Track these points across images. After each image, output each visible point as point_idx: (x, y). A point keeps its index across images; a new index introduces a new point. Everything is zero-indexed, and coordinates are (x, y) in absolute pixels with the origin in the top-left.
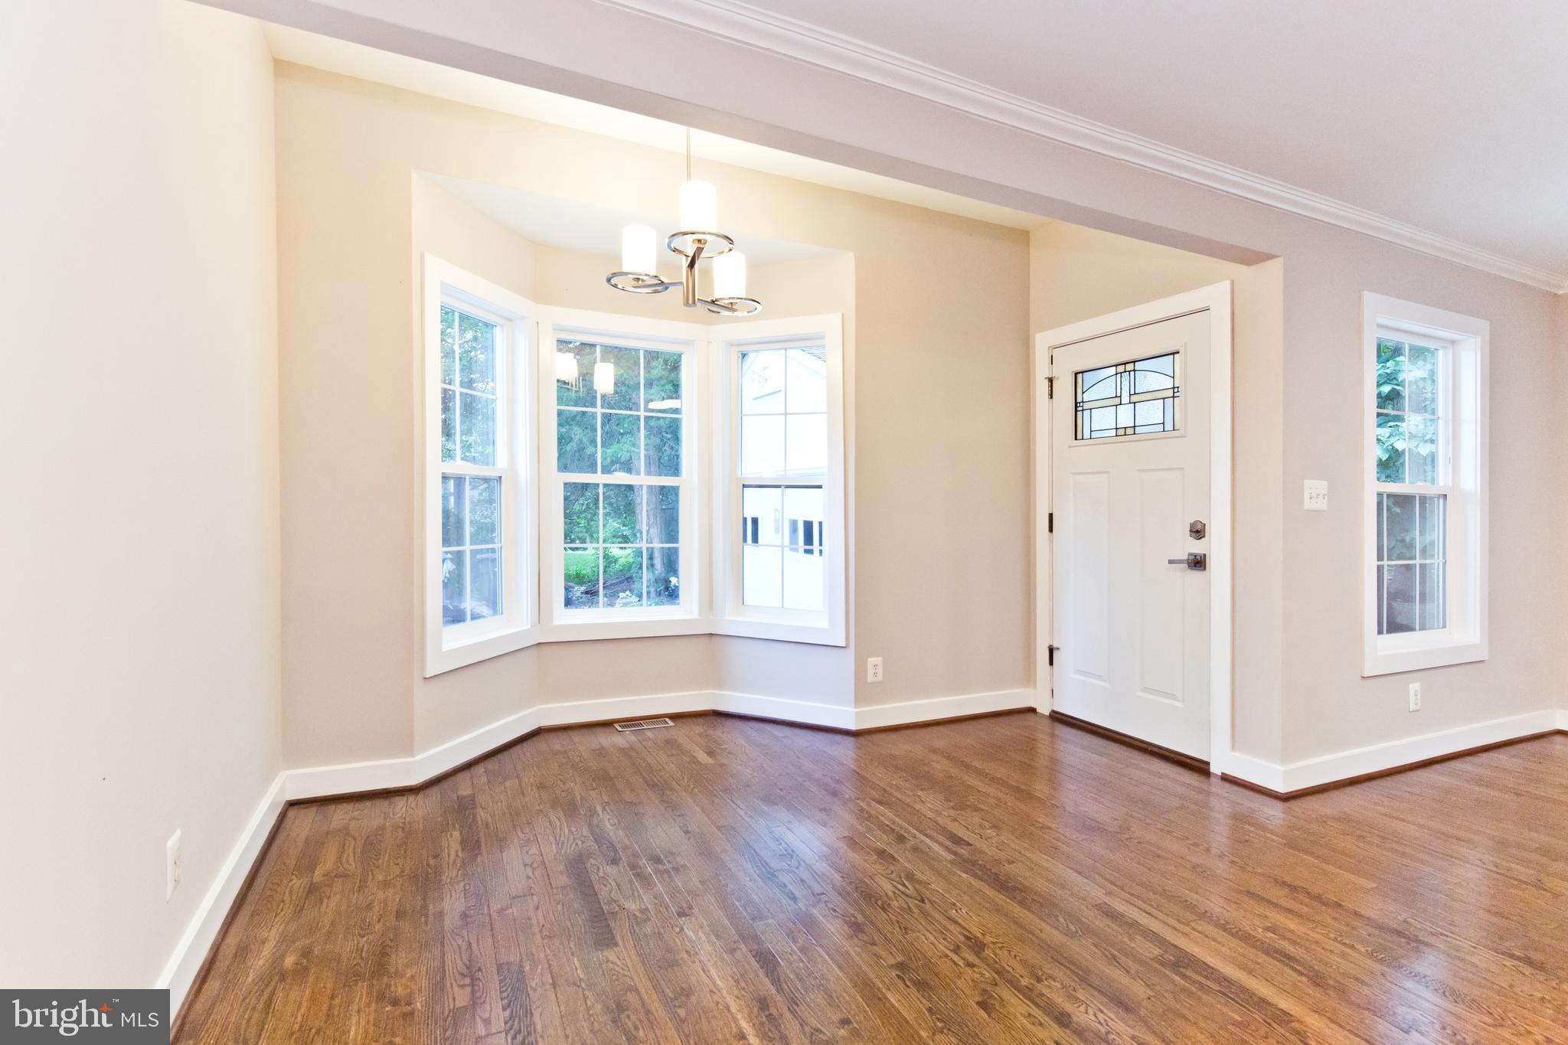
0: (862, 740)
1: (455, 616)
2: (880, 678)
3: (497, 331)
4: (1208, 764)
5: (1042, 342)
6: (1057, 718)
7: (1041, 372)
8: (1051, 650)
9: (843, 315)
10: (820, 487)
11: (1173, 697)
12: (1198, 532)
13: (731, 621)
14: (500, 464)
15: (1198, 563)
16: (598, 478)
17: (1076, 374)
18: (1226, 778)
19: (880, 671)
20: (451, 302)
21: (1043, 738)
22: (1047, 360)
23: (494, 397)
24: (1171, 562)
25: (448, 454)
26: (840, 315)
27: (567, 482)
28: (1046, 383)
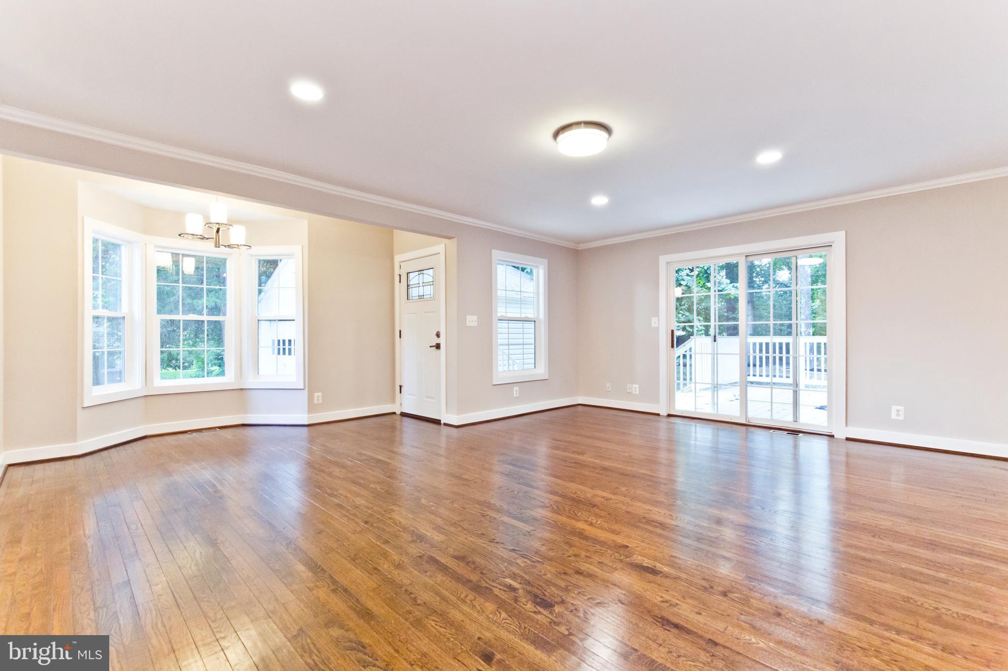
0: (310, 427)
1: (97, 381)
2: (320, 401)
3: (123, 248)
4: (440, 420)
5: (398, 258)
6: (403, 415)
7: (397, 272)
8: (401, 387)
9: (302, 246)
10: (294, 320)
11: (432, 398)
12: (438, 335)
13: (250, 382)
14: (124, 310)
15: (438, 346)
16: (180, 317)
17: (408, 273)
18: (445, 424)
19: (320, 398)
20: (97, 236)
21: (398, 424)
22: (399, 266)
23: (121, 279)
24: (431, 347)
25: (95, 307)
26: (300, 247)
27: (162, 319)
28: (398, 276)
